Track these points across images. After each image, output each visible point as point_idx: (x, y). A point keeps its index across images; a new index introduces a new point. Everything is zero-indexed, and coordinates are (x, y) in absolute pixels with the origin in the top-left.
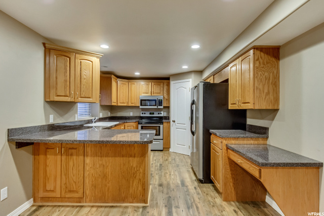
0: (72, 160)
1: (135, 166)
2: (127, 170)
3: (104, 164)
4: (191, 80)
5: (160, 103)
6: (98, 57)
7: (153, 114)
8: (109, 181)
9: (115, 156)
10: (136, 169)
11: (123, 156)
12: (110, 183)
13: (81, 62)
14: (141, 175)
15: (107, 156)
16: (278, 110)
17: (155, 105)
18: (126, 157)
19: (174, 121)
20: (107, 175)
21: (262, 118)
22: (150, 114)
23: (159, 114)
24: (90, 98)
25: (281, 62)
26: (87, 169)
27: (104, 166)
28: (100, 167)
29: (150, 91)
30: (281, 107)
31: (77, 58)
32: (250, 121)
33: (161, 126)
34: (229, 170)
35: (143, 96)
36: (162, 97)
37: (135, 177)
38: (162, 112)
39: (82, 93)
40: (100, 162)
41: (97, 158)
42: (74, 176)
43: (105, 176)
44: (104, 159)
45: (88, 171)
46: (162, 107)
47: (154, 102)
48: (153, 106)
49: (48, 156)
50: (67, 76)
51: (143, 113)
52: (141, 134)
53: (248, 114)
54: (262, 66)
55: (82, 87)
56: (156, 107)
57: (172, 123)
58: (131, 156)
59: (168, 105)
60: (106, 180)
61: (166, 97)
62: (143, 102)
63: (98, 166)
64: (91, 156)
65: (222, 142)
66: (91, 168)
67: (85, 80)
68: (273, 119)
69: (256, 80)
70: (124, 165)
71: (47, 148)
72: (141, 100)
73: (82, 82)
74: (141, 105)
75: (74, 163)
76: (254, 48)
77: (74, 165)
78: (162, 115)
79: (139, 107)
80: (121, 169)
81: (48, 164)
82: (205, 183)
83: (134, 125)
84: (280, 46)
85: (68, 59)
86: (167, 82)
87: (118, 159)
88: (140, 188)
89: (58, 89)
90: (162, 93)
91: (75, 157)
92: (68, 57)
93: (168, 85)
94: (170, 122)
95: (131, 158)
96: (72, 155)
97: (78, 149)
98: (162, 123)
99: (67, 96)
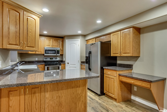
0: (35, 97)
1: (80, 93)
2: (75, 96)
3: (60, 95)
4: (79, 40)
5: (58, 52)
6: (39, 17)
7: (52, 59)
8: (63, 107)
9: (67, 88)
10: (80, 95)
11: (73, 88)
12: (64, 108)
13: (27, 18)
14: (83, 98)
15: (62, 89)
16: (140, 56)
17: (55, 54)
18: (75, 88)
19: (68, 63)
20: (62, 103)
21: (129, 60)
22: (50, 59)
23: (56, 59)
24: (33, 47)
25: (141, 35)
26: (47, 102)
27: (60, 97)
28: (57, 98)
29: (51, 44)
30: (141, 55)
31: (25, 15)
32: (119, 62)
33: (60, 66)
34: (119, 87)
35: (47, 47)
36: (59, 48)
37: (80, 100)
38: (58, 58)
39: (28, 43)
40: (57, 95)
41: (55, 92)
42: (37, 109)
43: (60, 104)
44: (60, 92)
45: (48, 103)
46: (59, 55)
47: (54, 51)
48: (54, 54)
49: (11, 98)
50: (17, 28)
51: (45, 59)
52: (45, 73)
53: (118, 58)
54: (135, 36)
55: (28, 38)
56: (55, 55)
57: (66, 64)
58: (77, 87)
59: (62, 54)
60: (61, 107)
61: (61, 49)
62: (46, 51)
63: (55, 97)
64: (50, 91)
65: (116, 73)
66: (50, 100)
67: (30, 33)
68: (136, 61)
69: (134, 42)
70: (73, 93)
71: (10, 91)
72: (46, 50)
73: (28, 35)
74: (46, 53)
75: (36, 99)
76: (133, 28)
77: (36, 101)
78: (58, 60)
79: (44, 54)
80: (71, 97)
81: (10, 105)
82: (101, 96)
83: (42, 66)
84: (141, 28)
85: (18, 14)
86: (62, 40)
87: (69, 90)
88: (83, 107)
89: (10, 38)
90: (59, 46)
91: (37, 95)
92: (18, 12)
93: (63, 42)
94: (65, 64)
95: (77, 88)
96: (35, 93)
97: (40, 88)
98: (60, 64)
99: (17, 45)
